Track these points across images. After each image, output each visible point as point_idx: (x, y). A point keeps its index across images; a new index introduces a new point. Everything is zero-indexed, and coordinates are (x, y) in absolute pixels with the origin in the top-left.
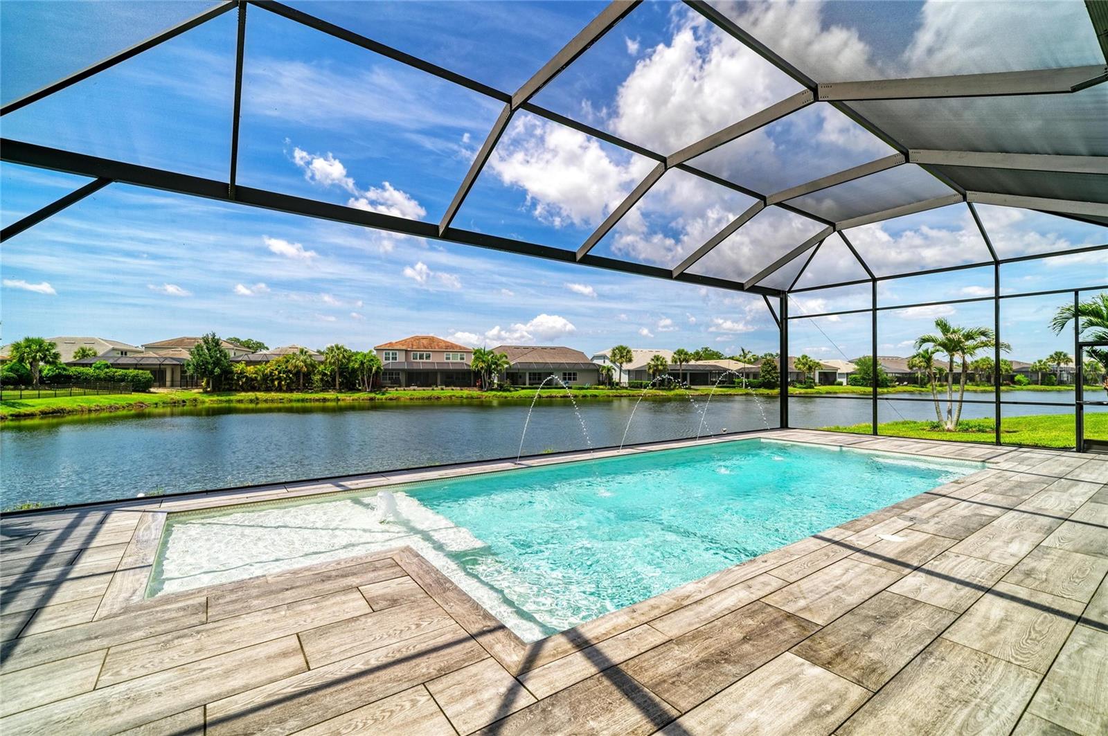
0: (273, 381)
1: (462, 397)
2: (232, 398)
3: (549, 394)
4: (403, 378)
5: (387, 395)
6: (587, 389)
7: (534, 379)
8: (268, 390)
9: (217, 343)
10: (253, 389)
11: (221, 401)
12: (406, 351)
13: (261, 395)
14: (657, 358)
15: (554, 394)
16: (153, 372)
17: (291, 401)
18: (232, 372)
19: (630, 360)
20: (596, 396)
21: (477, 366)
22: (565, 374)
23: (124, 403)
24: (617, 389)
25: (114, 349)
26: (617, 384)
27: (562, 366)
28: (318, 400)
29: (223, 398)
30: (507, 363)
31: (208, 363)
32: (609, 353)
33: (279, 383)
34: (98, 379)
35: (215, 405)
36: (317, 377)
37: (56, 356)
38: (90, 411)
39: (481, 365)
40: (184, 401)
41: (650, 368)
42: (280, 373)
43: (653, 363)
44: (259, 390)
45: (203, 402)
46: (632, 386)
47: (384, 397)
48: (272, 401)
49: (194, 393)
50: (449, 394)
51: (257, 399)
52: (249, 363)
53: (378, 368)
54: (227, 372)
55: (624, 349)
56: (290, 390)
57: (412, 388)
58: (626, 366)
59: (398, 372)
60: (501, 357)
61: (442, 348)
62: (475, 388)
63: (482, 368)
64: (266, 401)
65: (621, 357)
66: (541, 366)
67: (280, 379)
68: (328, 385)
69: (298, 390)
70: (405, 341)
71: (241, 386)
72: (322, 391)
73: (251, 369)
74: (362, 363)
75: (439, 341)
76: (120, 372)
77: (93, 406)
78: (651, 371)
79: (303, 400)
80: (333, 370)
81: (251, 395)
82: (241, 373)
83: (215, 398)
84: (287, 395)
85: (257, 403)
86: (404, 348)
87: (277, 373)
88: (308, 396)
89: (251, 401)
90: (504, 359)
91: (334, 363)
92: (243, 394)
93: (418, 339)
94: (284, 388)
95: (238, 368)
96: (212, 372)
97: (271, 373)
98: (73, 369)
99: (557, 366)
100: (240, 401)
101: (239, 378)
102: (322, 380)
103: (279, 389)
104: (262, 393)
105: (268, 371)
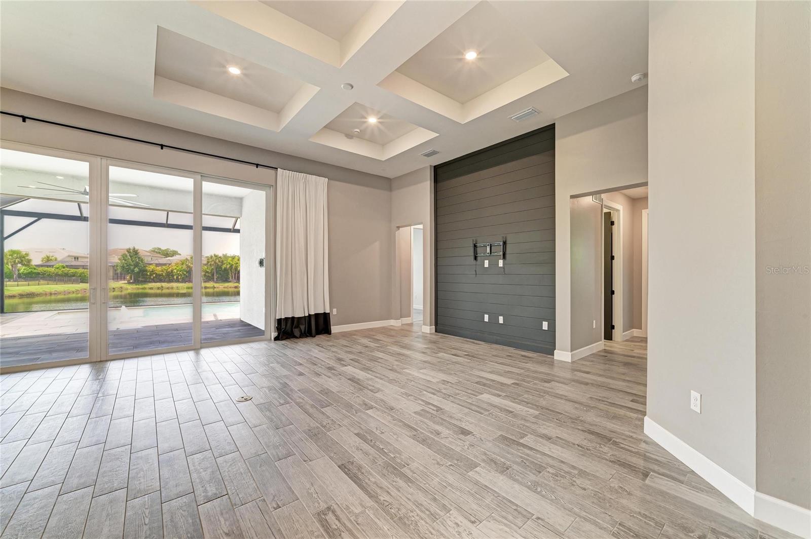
0: (173, 276)
2: (146, 286)
8: (169, 281)
9: (135, 252)
10: (161, 281)
11: (138, 289)
13: (165, 285)
17: (184, 288)
18: (146, 271)
23: (74, 290)
25: (69, 256)
29: (140, 286)
31: (130, 265)
33: (177, 277)
34: (57, 275)
35: (135, 291)
37: (29, 261)
38: (51, 294)
40: (114, 289)
42: (177, 271)
44: (164, 282)
45: (127, 289)
48: (172, 288)
49: (121, 284)
51: (162, 287)
52: (158, 265)
54: (143, 271)
56: (183, 282)
64: (168, 288)
67: (177, 275)
68: (209, 278)
69: (190, 281)
71: (153, 279)
72: (206, 282)
73: (159, 268)
76: (73, 270)
77: (53, 291)
80: (212, 269)
81: (158, 285)
82: (152, 271)
83: (134, 286)
84: (182, 285)
85: (162, 290)
87: (176, 271)
89: (158, 288)
91: (213, 265)
92: (153, 284)
94: (180, 280)
95: (151, 268)
96: (133, 271)
97: (172, 271)
98: (41, 269)
100: (151, 288)
101: (151, 275)
102: (205, 275)
103: (177, 281)
105: (170, 270)
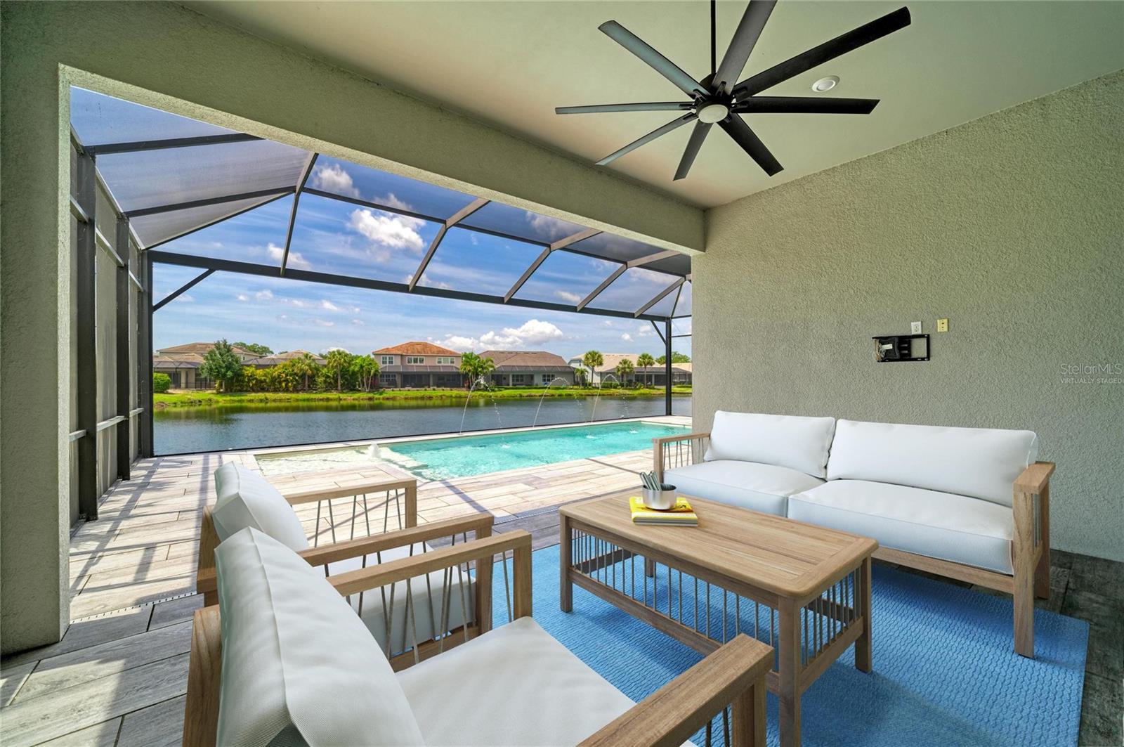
0: (280, 383)
1: (451, 396)
2: (243, 398)
3: (529, 394)
4: (399, 380)
5: (385, 395)
6: (564, 389)
7: (517, 380)
8: (276, 391)
9: (228, 349)
10: (263, 390)
11: (233, 401)
12: (402, 355)
13: (270, 395)
14: (625, 362)
15: (533, 394)
16: (170, 375)
17: (297, 400)
18: (243, 375)
19: (601, 364)
20: (570, 395)
21: (465, 369)
22: (544, 376)
24: (590, 389)
26: (590, 385)
27: (542, 369)
28: (322, 400)
29: (236, 398)
30: (492, 367)
31: (221, 367)
32: (582, 357)
33: (286, 385)
35: (228, 405)
36: (321, 379)
39: (468, 368)
40: (200, 401)
41: (619, 371)
42: (287, 375)
43: (621, 366)
44: (268, 391)
45: (217, 402)
47: (381, 397)
48: (281, 400)
49: (207, 394)
50: (440, 394)
51: (267, 399)
52: (258, 367)
53: (377, 371)
54: (238, 375)
55: (596, 354)
56: (296, 390)
57: (407, 388)
58: (597, 369)
59: (394, 374)
60: (487, 361)
61: (434, 353)
62: (463, 389)
63: (469, 371)
64: (274, 401)
65: (593, 361)
66: (523, 369)
67: (286, 381)
68: (330, 386)
69: (303, 390)
70: (401, 346)
71: (252, 388)
72: (326, 391)
73: (260, 372)
74: (362, 367)
75: (432, 346)
78: (620, 373)
79: (308, 400)
80: (335, 373)
81: (261, 395)
82: (251, 376)
83: (228, 398)
84: (294, 396)
85: (267, 403)
86: (400, 353)
87: (284, 375)
88: (313, 396)
89: (261, 401)
90: (490, 363)
91: (336, 366)
92: (253, 394)
93: (411, 344)
94: (291, 389)
95: (248, 371)
96: (224, 375)
97: (279, 376)
99: (536, 369)
100: (251, 401)
101: (249, 382)
102: (325, 382)
103: (287, 390)
105: (276, 374)
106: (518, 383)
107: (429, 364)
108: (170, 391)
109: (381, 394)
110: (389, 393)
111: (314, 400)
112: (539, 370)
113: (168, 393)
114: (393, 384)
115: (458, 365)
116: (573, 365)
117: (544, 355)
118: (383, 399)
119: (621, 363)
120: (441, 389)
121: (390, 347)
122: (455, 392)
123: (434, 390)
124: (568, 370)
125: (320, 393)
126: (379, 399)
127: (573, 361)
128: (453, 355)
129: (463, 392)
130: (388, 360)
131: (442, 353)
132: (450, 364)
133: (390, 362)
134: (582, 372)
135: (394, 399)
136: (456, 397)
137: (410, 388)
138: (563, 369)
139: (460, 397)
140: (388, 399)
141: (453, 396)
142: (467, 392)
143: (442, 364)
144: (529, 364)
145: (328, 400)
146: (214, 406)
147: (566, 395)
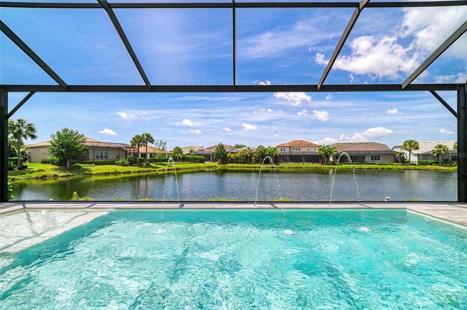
0: (239, 160)
1: (312, 167)
2: (226, 165)
3: (359, 167)
4: (288, 159)
5: (279, 166)
6: (386, 164)
7: (354, 159)
8: (238, 163)
9: (222, 146)
10: (233, 163)
11: (223, 167)
12: (290, 147)
13: (235, 165)
14: (440, 147)
15: (362, 167)
16: (205, 156)
17: (244, 167)
18: (227, 156)
19: (417, 148)
20: (390, 169)
21: (320, 153)
22: (372, 157)
23: (195, 167)
24: (407, 165)
25: (199, 149)
26: (408, 162)
27: (370, 152)
28: (253, 167)
29: (223, 166)
30: (336, 151)
31: (220, 153)
32: (402, 144)
33: (241, 161)
34: (192, 159)
35: (221, 168)
36: (253, 158)
37: (182, 152)
38: (185, 169)
39: (322, 152)
40: (212, 166)
41: (434, 153)
42: (241, 157)
43: (436, 149)
44: (235, 163)
45: (217, 167)
46: (420, 164)
47: (278, 166)
48: (238, 167)
49: (216, 164)
50: (306, 166)
51: (233, 166)
52: (232, 153)
53: (276, 154)
54: (225, 156)
55: (413, 142)
56: (244, 163)
57: (290, 163)
58: (414, 151)
59: (286, 156)
60: (333, 148)
61: (305, 145)
62: (319, 163)
63: (322, 154)
64: (236, 167)
65: (410, 147)
66: (358, 153)
67: (241, 159)
68: (258, 161)
69: (247, 163)
70: (290, 143)
71: (230, 162)
72: (256, 163)
73: (232, 155)
74: (270, 153)
75: (305, 142)
76: (197, 156)
77: (186, 167)
78: (435, 155)
79: (248, 167)
80: (260, 156)
81: (232, 165)
82: (229, 157)
83: (221, 165)
84: (243, 165)
85: (233, 168)
86: (288, 146)
87: (240, 156)
88: (250, 165)
89: (232, 167)
90: (335, 149)
91: (259, 152)
92: (230, 164)
93: (295, 141)
94: (243, 162)
95: (229, 155)
96: (221, 157)
97: (238, 157)
98: (187, 156)
99: (367, 153)
100: (228, 167)
101: (229, 159)
102: (255, 159)
103: (241, 163)
104: (236, 164)
105: (237, 156)
106: (354, 161)
107: (304, 150)
108: (205, 162)
109: (278, 165)
110: (282, 165)
111: (250, 167)
112: (368, 153)
113: (204, 163)
114: (285, 161)
115: (317, 151)
116: (395, 150)
117: (373, 144)
118: (278, 168)
119: (436, 147)
120: (307, 163)
121: (285, 143)
122: (314, 165)
123: (304, 164)
124: (390, 153)
125: (253, 164)
126: (277, 168)
127: (395, 147)
128: (315, 146)
129: (319, 165)
130: (283, 149)
131: (310, 145)
132: (314, 151)
133: (284, 150)
134: (401, 154)
135: (283, 168)
136: (314, 168)
137: (292, 163)
138: (386, 153)
139: (317, 168)
140: (280, 168)
141: (313, 167)
142: (321, 165)
143: (310, 151)
144: (362, 150)
145: (255, 167)
146: (217, 169)
147: (387, 168)
